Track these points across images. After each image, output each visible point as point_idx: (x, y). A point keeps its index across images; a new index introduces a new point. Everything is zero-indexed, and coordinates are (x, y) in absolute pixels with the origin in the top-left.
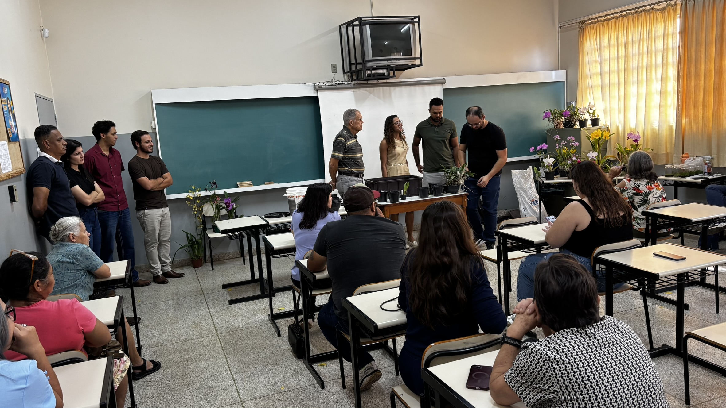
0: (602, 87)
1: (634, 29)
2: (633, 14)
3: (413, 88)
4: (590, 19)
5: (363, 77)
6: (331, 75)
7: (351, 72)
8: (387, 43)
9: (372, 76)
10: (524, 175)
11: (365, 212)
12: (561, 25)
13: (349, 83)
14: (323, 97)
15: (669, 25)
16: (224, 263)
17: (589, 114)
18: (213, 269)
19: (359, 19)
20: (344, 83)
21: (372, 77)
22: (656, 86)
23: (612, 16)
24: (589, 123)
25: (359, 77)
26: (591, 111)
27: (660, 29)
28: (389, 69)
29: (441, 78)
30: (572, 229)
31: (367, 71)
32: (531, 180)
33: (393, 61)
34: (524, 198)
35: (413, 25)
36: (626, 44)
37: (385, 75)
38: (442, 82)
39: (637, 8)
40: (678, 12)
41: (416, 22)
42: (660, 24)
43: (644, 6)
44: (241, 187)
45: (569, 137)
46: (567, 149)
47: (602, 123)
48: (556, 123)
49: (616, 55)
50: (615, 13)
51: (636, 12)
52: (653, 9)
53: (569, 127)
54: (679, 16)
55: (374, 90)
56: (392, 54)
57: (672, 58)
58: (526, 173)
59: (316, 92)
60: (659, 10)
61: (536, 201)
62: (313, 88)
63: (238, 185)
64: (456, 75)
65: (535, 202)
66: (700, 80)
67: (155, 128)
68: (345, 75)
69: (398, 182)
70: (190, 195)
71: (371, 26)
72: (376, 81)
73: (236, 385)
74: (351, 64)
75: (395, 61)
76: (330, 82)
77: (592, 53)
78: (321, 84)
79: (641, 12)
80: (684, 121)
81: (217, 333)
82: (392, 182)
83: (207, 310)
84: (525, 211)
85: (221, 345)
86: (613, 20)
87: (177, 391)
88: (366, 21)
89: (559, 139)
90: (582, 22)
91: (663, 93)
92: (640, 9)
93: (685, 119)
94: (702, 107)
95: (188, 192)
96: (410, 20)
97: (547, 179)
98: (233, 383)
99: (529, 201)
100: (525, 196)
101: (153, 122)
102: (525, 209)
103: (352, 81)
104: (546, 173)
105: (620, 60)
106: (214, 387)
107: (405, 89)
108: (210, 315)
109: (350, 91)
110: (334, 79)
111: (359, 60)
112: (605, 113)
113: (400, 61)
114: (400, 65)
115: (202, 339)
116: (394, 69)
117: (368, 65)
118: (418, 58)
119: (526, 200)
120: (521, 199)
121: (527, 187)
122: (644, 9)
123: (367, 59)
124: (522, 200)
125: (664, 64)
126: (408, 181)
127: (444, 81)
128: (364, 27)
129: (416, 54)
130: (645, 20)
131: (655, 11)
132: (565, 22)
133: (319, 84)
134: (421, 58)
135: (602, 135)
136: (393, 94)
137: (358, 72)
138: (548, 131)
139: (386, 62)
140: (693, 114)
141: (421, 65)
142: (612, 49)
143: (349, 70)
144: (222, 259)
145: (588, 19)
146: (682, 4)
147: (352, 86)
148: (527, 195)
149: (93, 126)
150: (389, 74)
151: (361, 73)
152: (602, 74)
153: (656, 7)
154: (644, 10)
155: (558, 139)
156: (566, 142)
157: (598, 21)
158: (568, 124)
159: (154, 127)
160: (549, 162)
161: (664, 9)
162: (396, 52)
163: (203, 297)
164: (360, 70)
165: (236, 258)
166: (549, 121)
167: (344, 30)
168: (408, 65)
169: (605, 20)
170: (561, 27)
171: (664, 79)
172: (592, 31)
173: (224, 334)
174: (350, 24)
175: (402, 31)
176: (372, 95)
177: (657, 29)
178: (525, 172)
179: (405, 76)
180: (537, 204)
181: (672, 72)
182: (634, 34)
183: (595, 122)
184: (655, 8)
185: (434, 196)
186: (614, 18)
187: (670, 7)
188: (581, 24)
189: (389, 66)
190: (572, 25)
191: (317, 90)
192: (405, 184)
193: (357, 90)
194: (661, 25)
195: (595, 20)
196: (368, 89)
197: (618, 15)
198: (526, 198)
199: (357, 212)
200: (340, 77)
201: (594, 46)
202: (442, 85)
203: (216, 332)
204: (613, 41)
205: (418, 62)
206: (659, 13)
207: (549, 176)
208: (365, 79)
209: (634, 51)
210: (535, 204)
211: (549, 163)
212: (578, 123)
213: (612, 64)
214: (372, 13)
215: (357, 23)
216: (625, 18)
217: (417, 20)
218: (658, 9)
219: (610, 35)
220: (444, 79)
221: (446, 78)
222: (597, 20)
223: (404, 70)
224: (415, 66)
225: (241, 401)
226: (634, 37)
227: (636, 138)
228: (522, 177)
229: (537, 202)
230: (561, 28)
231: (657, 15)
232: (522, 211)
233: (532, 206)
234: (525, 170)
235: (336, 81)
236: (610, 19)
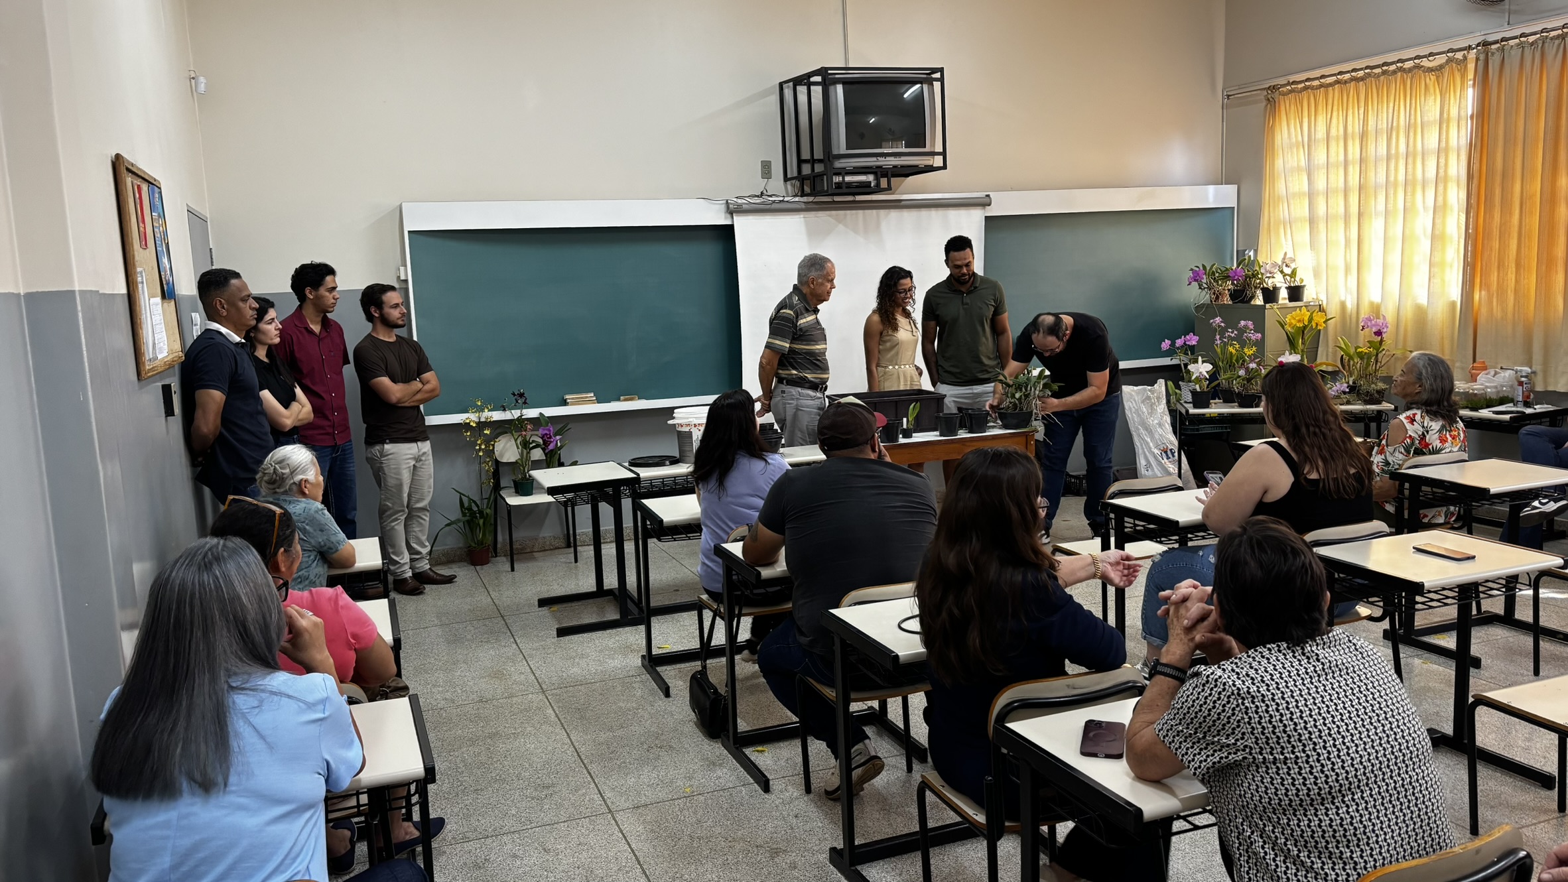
0: (1312, 221)
1: (1380, 107)
2: (1378, 76)
3: (924, 213)
4: (1289, 84)
5: (826, 189)
6: (759, 184)
7: (801, 178)
8: (873, 119)
9: (844, 186)
10: (1148, 398)
11: (861, 451)
12: (1229, 93)
13: (797, 199)
14: (744, 227)
15: (1452, 101)
16: (534, 559)
17: (1284, 276)
18: (513, 570)
19: (822, 72)
20: (786, 199)
21: (845, 190)
22: (1423, 222)
23: (1334, 78)
24: (1283, 294)
25: (818, 188)
26: (1288, 271)
27: (1431, 107)
28: (879, 173)
29: (983, 194)
30: (1256, 497)
31: (834, 177)
32: (1162, 407)
33: (888, 159)
34: (1148, 443)
35: (930, 86)
36: (1363, 136)
37: (870, 187)
38: (985, 203)
39: (1385, 64)
40: (1471, 75)
41: (937, 80)
42: (1433, 97)
43: (1400, 61)
44: (573, 404)
45: (1243, 323)
46: (1237, 346)
47: (1308, 295)
48: (1214, 294)
49: (1342, 158)
50: (1341, 73)
51: (1384, 73)
52: (1418, 67)
53: (1242, 301)
54: (1471, 83)
55: (845, 215)
56: (884, 144)
57: (1457, 167)
58: (1153, 394)
59: (729, 216)
60: (1430, 70)
61: (1171, 450)
62: (723, 207)
63: (566, 400)
64: (1012, 190)
65: (1169, 452)
66: (1511, 214)
67: (406, 281)
68: (788, 183)
69: (896, 402)
70: (471, 417)
71: (846, 86)
72: (850, 198)
73: (595, 783)
74: (800, 162)
75: (892, 158)
76: (756, 196)
77: (1292, 153)
78: (740, 201)
79: (1394, 72)
80: (1477, 297)
81: (542, 688)
82: (885, 402)
83: (514, 646)
84: (1147, 470)
85: (554, 710)
86: (1336, 86)
87: (482, 790)
88: (837, 76)
89: (1223, 324)
90: (1274, 88)
91: (1437, 238)
92: (1393, 67)
93: (1480, 291)
94: (1514, 269)
95: (466, 411)
96: (925, 76)
97: (1195, 407)
98: (589, 779)
99: (1156, 451)
100: (1149, 440)
101: (402, 269)
102: (1149, 466)
103: (801, 196)
104: (1194, 393)
105: (1351, 168)
106: (553, 785)
107: (908, 215)
108: (521, 656)
109: (797, 216)
110: (765, 192)
111: (818, 155)
112: (1316, 274)
113: (903, 158)
114: (902, 166)
115: (515, 699)
116: (890, 175)
117: (839, 164)
118: (938, 154)
119: (1150, 448)
120: (1142, 445)
121: (1153, 421)
122: (1401, 67)
123: (835, 152)
124: (1143, 449)
125: (1441, 180)
126: (916, 401)
127: (987, 200)
128: (831, 88)
129: (933, 144)
130: (1402, 87)
131: (1423, 71)
132: (1237, 88)
133: (735, 200)
134: (944, 154)
135: (1310, 320)
136: (884, 225)
137: (815, 178)
138: (1199, 308)
139: (874, 159)
140: (1495, 283)
141: (944, 167)
142: (1333, 144)
143: (795, 174)
144: (528, 550)
145: (1286, 82)
146: (1477, 59)
147: (803, 206)
148: (1152, 437)
149: (293, 273)
150: (878, 185)
151: (823, 180)
152: (1311, 196)
153: (1425, 63)
154: (1401, 69)
155: (1219, 326)
156: (1236, 332)
157: (1306, 88)
158: (1241, 296)
159: (403, 277)
160: (1201, 370)
161: (1441, 67)
162: (892, 140)
163: (503, 622)
164: (821, 175)
165: (556, 548)
166: (1200, 288)
167: (788, 93)
168: (917, 166)
169: (1321, 86)
170: (1228, 96)
171: (1439, 209)
172: (1292, 107)
173: (558, 691)
174: (803, 80)
175: (905, 96)
176: (841, 227)
177: (1427, 108)
178: (1150, 391)
179: (909, 188)
180: (1174, 456)
181: (1456, 196)
182: (1380, 117)
183: (1295, 293)
184: (1422, 66)
185: (969, 432)
186: (1338, 82)
187: (1454, 65)
188: (1269, 92)
189: (880, 167)
190: (1253, 93)
191: (731, 211)
192: (912, 406)
193: (812, 215)
194: (1435, 99)
195: (1300, 86)
196: (834, 213)
197: (1347, 76)
198: (1151, 444)
199: (846, 451)
200: (777, 186)
201: (1296, 136)
202: (984, 209)
203: (541, 686)
204: (1337, 129)
205: (938, 161)
206: (1432, 77)
207: (1200, 399)
208: (830, 193)
209: (1379, 149)
210: (1168, 458)
211: (1201, 373)
212: (1259, 293)
213: (1332, 177)
214: (846, 60)
215: (818, 79)
216: (1361, 83)
217: (938, 75)
218: (1429, 68)
219: (1329, 116)
220: (988, 196)
221: (992, 194)
222: (1303, 85)
223: (907, 175)
224: (930, 169)
225: (610, 811)
226: (1379, 123)
227: (1379, 328)
228: (1143, 402)
229: (1173, 454)
230: (1228, 99)
231: (1428, 79)
232: (1143, 469)
233: (1163, 462)
234: (1149, 388)
235: (771, 196)
236: (1331, 85)
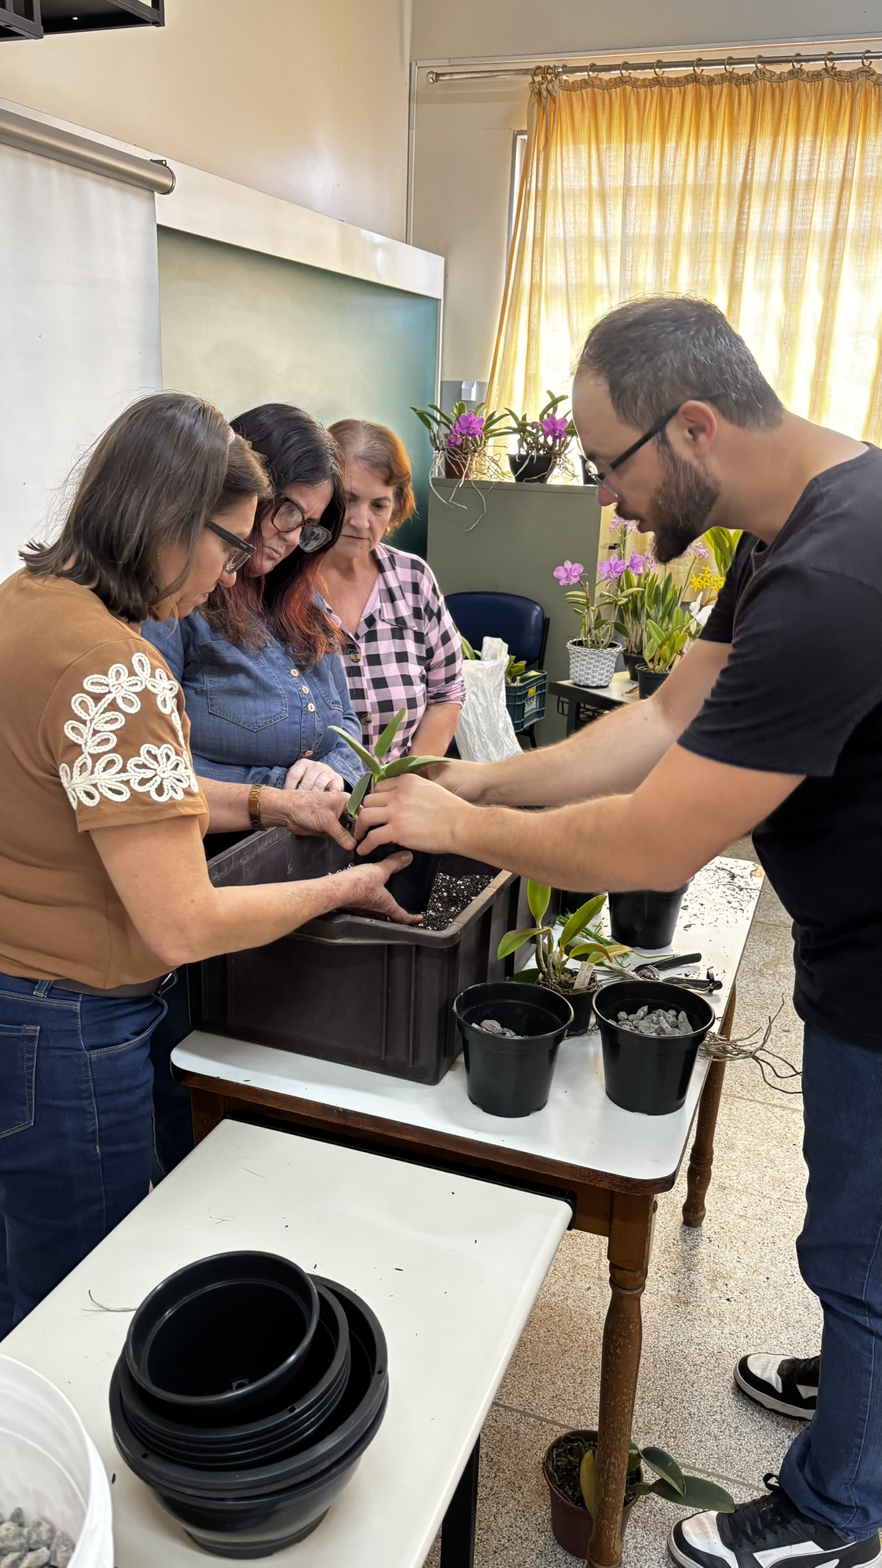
4: (584, 68)
12: (439, 71)
38: (161, 185)
39: (799, 59)
50: (700, 63)
51: (795, 74)
52: (867, 72)
79: (817, 76)
86: (690, 87)
90: (546, 73)
127: (162, 177)
157: (621, 83)
169: (657, 81)
170: (438, 75)
172: (587, 115)
186: (693, 79)
188: (538, 79)
190: (492, 77)
195: (605, 76)
197: (715, 71)
202: (157, 200)
216: (744, 88)
222: (614, 75)
230: (436, 80)
236: (677, 82)
